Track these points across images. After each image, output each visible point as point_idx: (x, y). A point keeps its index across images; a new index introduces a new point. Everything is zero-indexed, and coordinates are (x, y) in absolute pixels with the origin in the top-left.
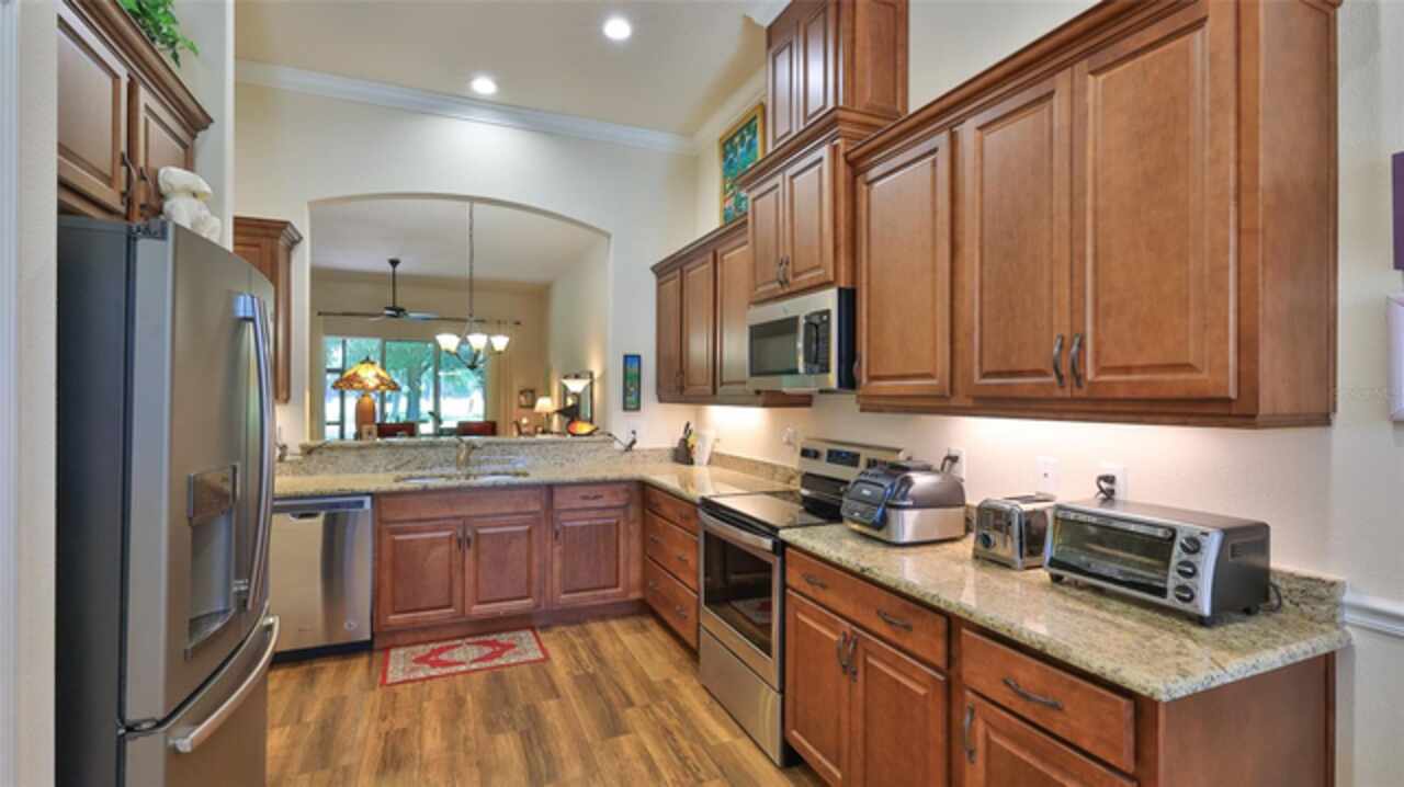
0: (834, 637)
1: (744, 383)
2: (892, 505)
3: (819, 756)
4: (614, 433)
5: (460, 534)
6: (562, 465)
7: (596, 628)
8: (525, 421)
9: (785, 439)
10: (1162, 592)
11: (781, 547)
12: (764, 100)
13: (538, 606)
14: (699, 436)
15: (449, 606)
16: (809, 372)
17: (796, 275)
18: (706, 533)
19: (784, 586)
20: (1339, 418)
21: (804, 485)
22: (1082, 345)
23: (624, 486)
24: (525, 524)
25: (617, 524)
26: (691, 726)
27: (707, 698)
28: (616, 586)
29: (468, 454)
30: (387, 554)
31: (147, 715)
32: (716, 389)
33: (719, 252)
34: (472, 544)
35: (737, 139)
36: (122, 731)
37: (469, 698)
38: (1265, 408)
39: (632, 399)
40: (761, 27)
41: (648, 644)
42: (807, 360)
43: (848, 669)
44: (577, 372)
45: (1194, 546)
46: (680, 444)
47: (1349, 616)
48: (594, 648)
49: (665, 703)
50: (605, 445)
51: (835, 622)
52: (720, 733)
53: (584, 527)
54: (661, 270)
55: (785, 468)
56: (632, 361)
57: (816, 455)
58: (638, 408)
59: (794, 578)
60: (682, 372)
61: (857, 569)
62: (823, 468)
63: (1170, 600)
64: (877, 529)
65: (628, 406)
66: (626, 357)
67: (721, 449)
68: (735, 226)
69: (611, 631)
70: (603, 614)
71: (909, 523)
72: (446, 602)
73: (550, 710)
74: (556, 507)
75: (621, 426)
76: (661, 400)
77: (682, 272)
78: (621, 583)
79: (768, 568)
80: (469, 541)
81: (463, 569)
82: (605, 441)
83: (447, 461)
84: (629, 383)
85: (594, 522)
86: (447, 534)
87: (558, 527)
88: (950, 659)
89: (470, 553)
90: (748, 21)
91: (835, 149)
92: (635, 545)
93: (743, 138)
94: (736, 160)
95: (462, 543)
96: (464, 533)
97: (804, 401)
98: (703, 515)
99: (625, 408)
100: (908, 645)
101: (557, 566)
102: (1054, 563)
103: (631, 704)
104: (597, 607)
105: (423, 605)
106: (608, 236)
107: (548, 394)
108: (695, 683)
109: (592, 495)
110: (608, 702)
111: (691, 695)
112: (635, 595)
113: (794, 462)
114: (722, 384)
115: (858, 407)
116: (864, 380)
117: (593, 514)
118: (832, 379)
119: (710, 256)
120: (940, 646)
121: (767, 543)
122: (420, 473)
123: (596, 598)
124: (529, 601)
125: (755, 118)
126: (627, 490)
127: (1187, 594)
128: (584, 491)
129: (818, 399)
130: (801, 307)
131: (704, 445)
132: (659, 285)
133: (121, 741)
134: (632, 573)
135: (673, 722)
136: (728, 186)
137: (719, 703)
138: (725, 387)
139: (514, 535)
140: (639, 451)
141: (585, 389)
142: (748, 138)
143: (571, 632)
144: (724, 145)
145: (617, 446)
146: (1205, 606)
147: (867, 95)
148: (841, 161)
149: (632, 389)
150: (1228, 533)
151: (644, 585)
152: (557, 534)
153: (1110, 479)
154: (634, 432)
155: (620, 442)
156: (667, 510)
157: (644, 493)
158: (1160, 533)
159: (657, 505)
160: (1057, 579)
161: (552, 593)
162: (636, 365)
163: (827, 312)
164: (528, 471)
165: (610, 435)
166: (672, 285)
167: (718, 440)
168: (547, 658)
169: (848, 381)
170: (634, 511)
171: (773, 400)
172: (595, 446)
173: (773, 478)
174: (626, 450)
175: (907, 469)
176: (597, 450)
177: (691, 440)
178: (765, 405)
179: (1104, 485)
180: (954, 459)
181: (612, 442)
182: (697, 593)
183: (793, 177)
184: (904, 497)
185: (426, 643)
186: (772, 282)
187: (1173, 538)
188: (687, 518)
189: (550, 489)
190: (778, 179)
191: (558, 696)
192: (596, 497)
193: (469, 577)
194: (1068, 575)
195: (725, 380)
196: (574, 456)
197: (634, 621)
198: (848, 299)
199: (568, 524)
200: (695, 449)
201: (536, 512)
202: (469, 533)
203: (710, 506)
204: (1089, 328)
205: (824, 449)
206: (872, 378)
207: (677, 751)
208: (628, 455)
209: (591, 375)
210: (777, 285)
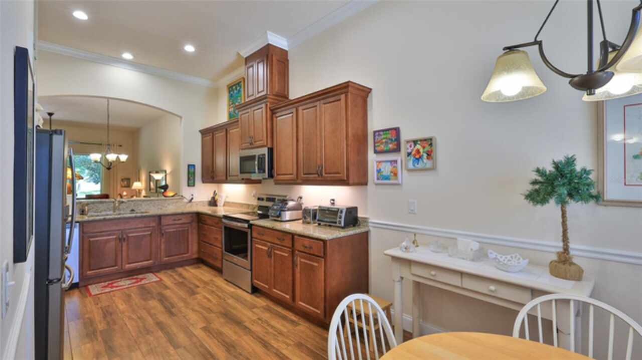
0: (266, 248)
1: (237, 176)
2: (282, 210)
3: (261, 284)
4: (183, 195)
5: (121, 236)
6: (161, 209)
7: (180, 270)
8: (125, 193)
9: (252, 195)
10: (336, 223)
11: (251, 226)
12: (244, 76)
13: (154, 263)
14: (219, 196)
15: (116, 266)
16: (259, 172)
17: (255, 142)
18: (226, 228)
19: (252, 237)
20: (369, 184)
21: (259, 210)
22: (322, 168)
23: (191, 215)
24: (148, 231)
25: (188, 230)
26: (221, 289)
27: (226, 282)
28: (188, 253)
29: (119, 205)
30: (86, 246)
31: (55, 278)
32: (227, 178)
33: (228, 130)
34: (126, 240)
35: (234, 87)
36: (47, 283)
37: (132, 294)
38: (351, 182)
39: (191, 182)
40: (243, 57)
41: (202, 271)
42: (259, 169)
43: (270, 256)
44: (157, 170)
45: (341, 212)
46: (212, 199)
47: (370, 224)
48: (180, 275)
49: (211, 285)
50: (180, 200)
51: (266, 244)
52: (231, 289)
53: (174, 232)
54: (204, 132)
55: (252, 205)
56: (191, 167)
57: (262, 199)
58: (194, 186)
59: (254, 235)
60: (213, 172)
61: (271, 227)
62: (265, 203)
63: (338, 225)
64: (278, 218)
65: (190, 184)
66: (189, 166)
67: (228, 200)
68: (233, 122)
69: (186, 270)
70: (182, 264)
71: (287, 215)
72: (114, 264)
73: (168, 293)
74: (162, 224)
75: (187, 192)
76: (203, 182)
77: (213, 134)
78: (190, 251)
79: (246, 233)
80: (124, 239)
81: (122, 251)
82: (180, 199)
83: (108, 208)
84: (190, 176)
85: (178, 229)
86: (114, 237)
87: (163, 232)
88: (293, 245)
89: (124, 244)
90: (239, 54)
91: (267, 105)
92: (195, 237)
93: (236, 88)
94: (233, 94)
95: (121, 240)
96: (122, 236)
97: (258, 182)
98: (224, 220)
99: (189, 185)
100: (284, 244)
101: (163, 247)
102: (318, 220)
103: (198, 287)
104: (180, 262)
105: (104, 266)
106: (181, 118)
107: (139, 180)
108: (221, 279)
109: (177, 219)
110: (190, 288)
111: (220, 282)
112: (195, 256)
113: (255, 202)
114: (229, 176)
115: (273, 183)
116: (275, 176)
117: (177, 226)
118: (266, 175)
119: (225, 130)
120: (291, 242)
121: (246, 225)
122: (96, 214)
123: (179, 258)
124: (151, 261)
125: (240, 82)
126: (192, 217)
127: (340, 223)
128: (173, 218)
129: (263, 181)
130: (257, 152)
131: (221, 199)
132: (202, 138)
133: (47, 285)
134: (194, 248)
135: (214, 289)
136: (231, 103)
137: (231, 282)
138: (231, 177)
139: (145, 236)
140: (194, 202)
141: (163, 178)
142: (238, 88)
143: (169, 272)
144: (229, 88)
145: (185, 200)
146: (343, 224)
147: (277, 88)
148: (268, 110)
149: (191, 178)
150: (347, 209)
151: (199, 251)
152: (163, 234)
153: (333, 200)
154: (192, 195)
155: (186, 199)
156: (209, 222)
157: (199, 217)
158: (336, 210)
159: (204, 221)
160: (319, 224)
161: (160, 257)
162: (193, 168)
163: (264, 155)
164: (147, 211)
165: (182, 196)
166: (208, 138)
167: (227, 197)
168: (161, 280)
169: (271, 176)
170: (195, 224)
171: (248, 181)
172: (175, 201)
173: (248, 209)
174: (189, 202)
175: (286, 200)
176: (177, 202)
177: (216, 197)
178: (245, 183)
179: (332, 202)
180: (301, 198)
181: (183, 199)
182: (222, 248)
183: (254, 111)
184: (285, 208)
185: (105, 281)
186: (248, 143)
187: (338, 211)
188: (218, 223)
189: (160, 217)
190: (249, 110)
191: (169, 289)
192: (179, 220)
193: (124, 254)
194: (322, 223)
195: (231, 174)
196: (166, 205)
197: (196, 265)
198: (271, 151)
199: (167, 231)
200: (218, 200)
201: (153, 227)
202: (125, 236)
203: (226, 217)
204: (323, 164)
205: (265, 197)
206: (278, 175)
207: (217, 295)
208: (190, 204)
209: (165, 171)
210: (249, 144)
